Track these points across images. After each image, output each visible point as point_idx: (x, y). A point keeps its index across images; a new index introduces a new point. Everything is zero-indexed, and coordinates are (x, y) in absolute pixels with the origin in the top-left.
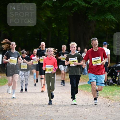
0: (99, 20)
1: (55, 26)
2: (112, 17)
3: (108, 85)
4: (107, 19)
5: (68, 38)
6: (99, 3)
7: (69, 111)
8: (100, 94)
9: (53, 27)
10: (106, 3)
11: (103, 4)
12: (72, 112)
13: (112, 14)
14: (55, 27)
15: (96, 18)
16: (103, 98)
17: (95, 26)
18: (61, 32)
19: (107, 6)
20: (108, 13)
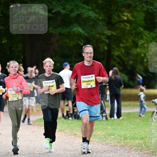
0: (62, 33)
1: (6, 41)
2: (80, 30)
3: (75, 118)
4: (74, 32)
5: (22, 57)
6: (63, 12)
7: (24, 153)
8: (65, 131)
9: (3, 42)
10: (72, 11)
11: (68, 13)
12: (28, 154)
13: (80, 25)
14: (5, 43)
15: (59, 30)
16: (69, 135)
17: (58, 41)
18: (13, 49)
19: (73, 15)
20: (75, 25)
